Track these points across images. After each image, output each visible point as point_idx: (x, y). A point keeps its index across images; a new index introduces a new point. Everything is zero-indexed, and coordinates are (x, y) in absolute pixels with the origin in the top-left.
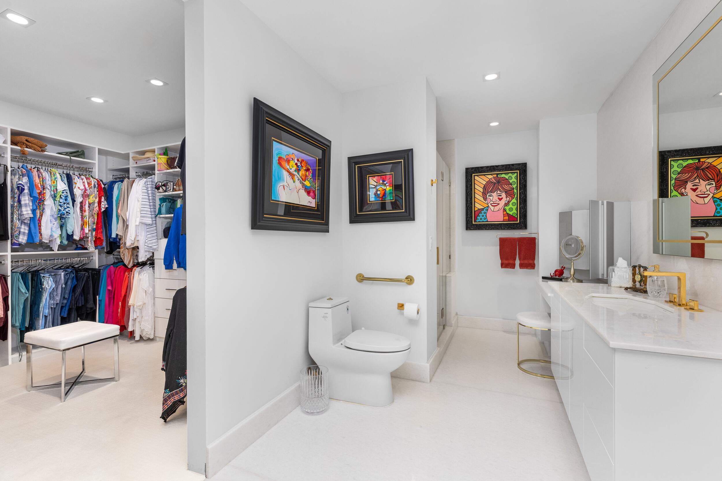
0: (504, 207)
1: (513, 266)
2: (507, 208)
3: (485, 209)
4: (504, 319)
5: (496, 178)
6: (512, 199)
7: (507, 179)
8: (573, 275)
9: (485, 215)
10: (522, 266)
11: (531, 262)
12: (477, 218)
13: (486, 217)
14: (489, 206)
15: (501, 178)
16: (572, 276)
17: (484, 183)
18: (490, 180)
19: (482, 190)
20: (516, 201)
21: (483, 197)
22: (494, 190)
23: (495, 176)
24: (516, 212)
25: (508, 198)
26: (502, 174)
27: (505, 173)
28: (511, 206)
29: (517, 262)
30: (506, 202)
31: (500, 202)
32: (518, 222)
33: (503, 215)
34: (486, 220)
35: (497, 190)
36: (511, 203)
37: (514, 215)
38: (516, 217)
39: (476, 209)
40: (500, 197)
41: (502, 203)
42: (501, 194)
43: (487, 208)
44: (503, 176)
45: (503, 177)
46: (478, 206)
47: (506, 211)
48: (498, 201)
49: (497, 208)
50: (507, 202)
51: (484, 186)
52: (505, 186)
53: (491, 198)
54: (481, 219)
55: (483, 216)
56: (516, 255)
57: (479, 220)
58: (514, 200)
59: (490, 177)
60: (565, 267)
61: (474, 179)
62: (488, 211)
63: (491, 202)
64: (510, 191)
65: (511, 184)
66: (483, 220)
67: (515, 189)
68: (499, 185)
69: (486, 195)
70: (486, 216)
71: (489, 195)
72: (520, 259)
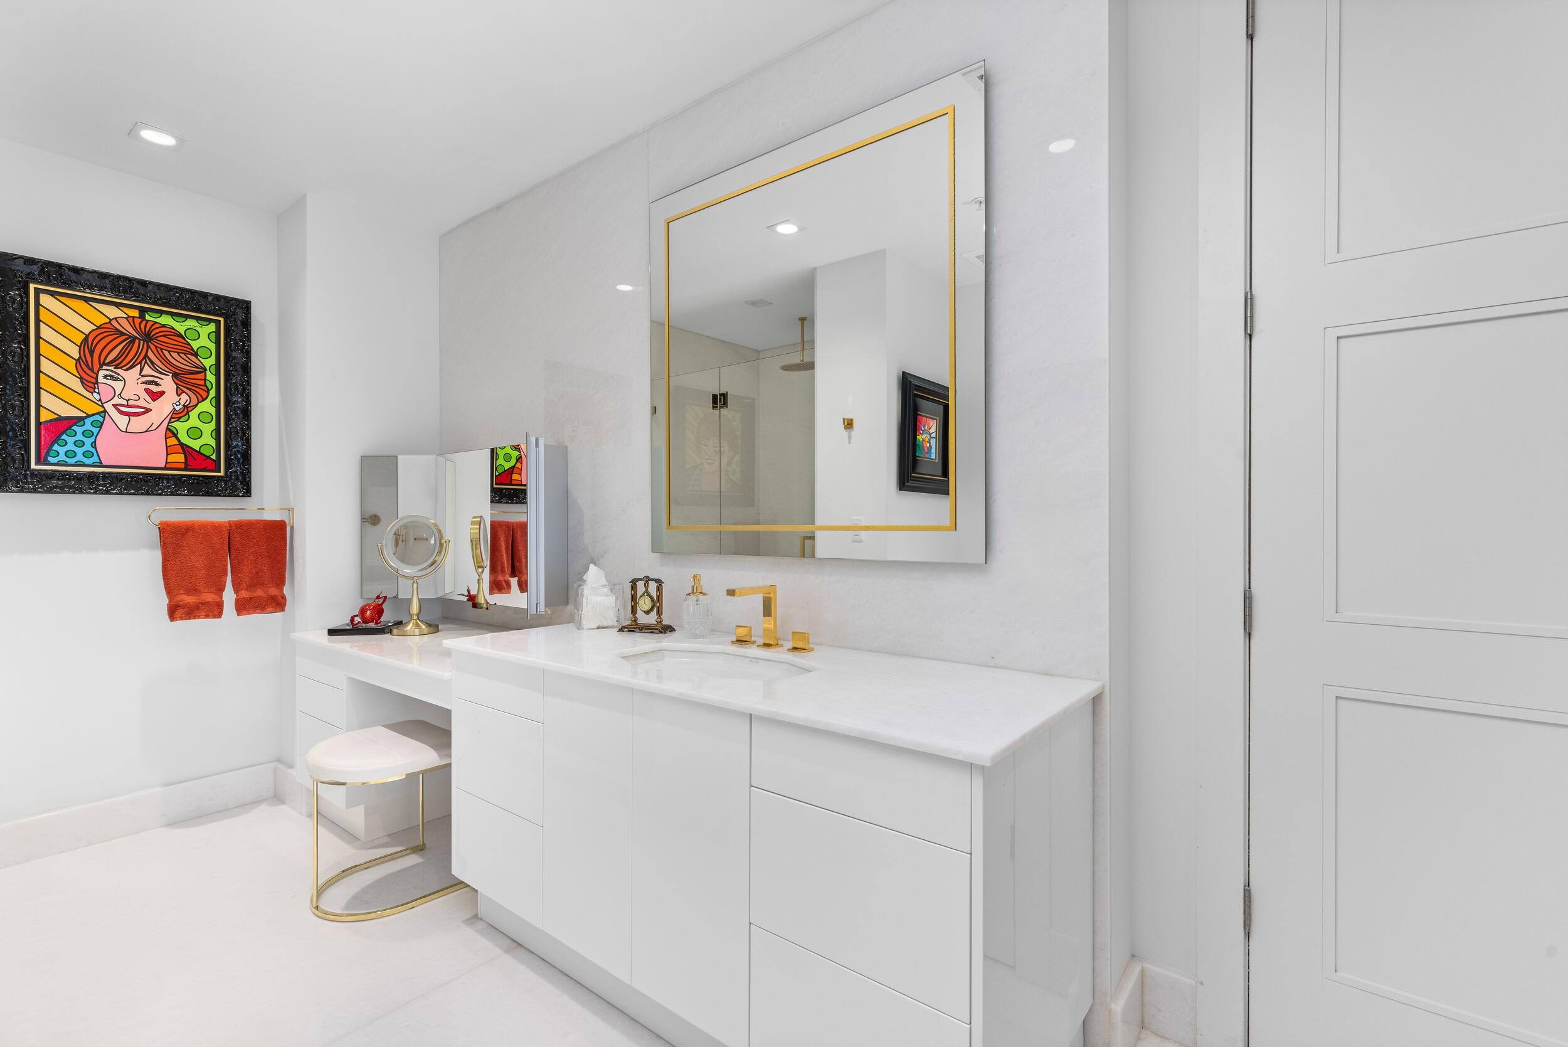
0: (169, 422)
1: (216, 610)
2: (181, 427)
3: (88, 421)
4: (166, 786)
5: (137, 321)
6: (199, 402)
7: (180, 335)
8: (418, 615)
9: (88, 442)
10: (245, 608)
11: (273, 591)
12: (50, 449)
13: (93, 450)
14: (105, 411)
15: (157, 325)
16: (415, 617)
17: (87, 328)
18: (110, 322)
19: (75, 352)
20: (213, 411)
21: (81, 379)
22: (128, 359)
23: (135, 313)
24: (213, 443)
25: (184, 397)
26: (162, 313)
27: (172, 314)
28: (193, 420)
29: (229, 597)
30: (177, 408)
31: (152, 405)
32: (222, 473)
33: (167, 447)
34: (95, 459)
35: (140, 363)
36: (194, 414)
37: (207, 451)
38: (214, 457)
39: (45, 416)
40: (155, 389)
41: (163, 408)
42: (156, 379)
43: (101, 419)
44: (165, 320)
45: (164, 326)
46: (53, 406)
47: (175, 435)
48: (145, 401)
49: (139, 424)
50: (181, 406)
51: (86, 340)
52: (175, 355)
53: (118, 385)
54: (70, 454)
55: (79, 444)
56: (226, 574)
57: (62, 457)
58: (207, 406)
59: (113, 312)
60: (385, 598)
61: (38, 304)
62: (101, 427)
63: (116, 401)
64: (191, 374)
65: (196, 355)
66: (80, 457)
67: (208, 372)
68: (148, 347)
69: (92, 370)
70: (94, 445)
71: (108, 373)
72: (236, 589)
